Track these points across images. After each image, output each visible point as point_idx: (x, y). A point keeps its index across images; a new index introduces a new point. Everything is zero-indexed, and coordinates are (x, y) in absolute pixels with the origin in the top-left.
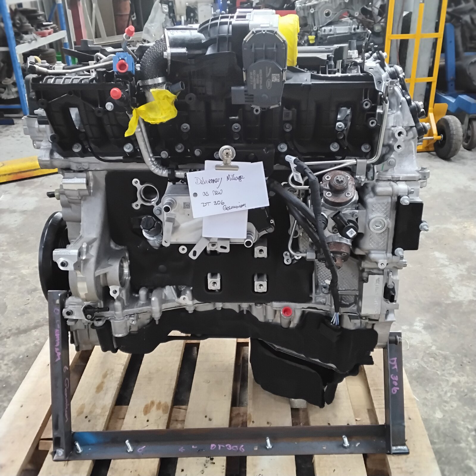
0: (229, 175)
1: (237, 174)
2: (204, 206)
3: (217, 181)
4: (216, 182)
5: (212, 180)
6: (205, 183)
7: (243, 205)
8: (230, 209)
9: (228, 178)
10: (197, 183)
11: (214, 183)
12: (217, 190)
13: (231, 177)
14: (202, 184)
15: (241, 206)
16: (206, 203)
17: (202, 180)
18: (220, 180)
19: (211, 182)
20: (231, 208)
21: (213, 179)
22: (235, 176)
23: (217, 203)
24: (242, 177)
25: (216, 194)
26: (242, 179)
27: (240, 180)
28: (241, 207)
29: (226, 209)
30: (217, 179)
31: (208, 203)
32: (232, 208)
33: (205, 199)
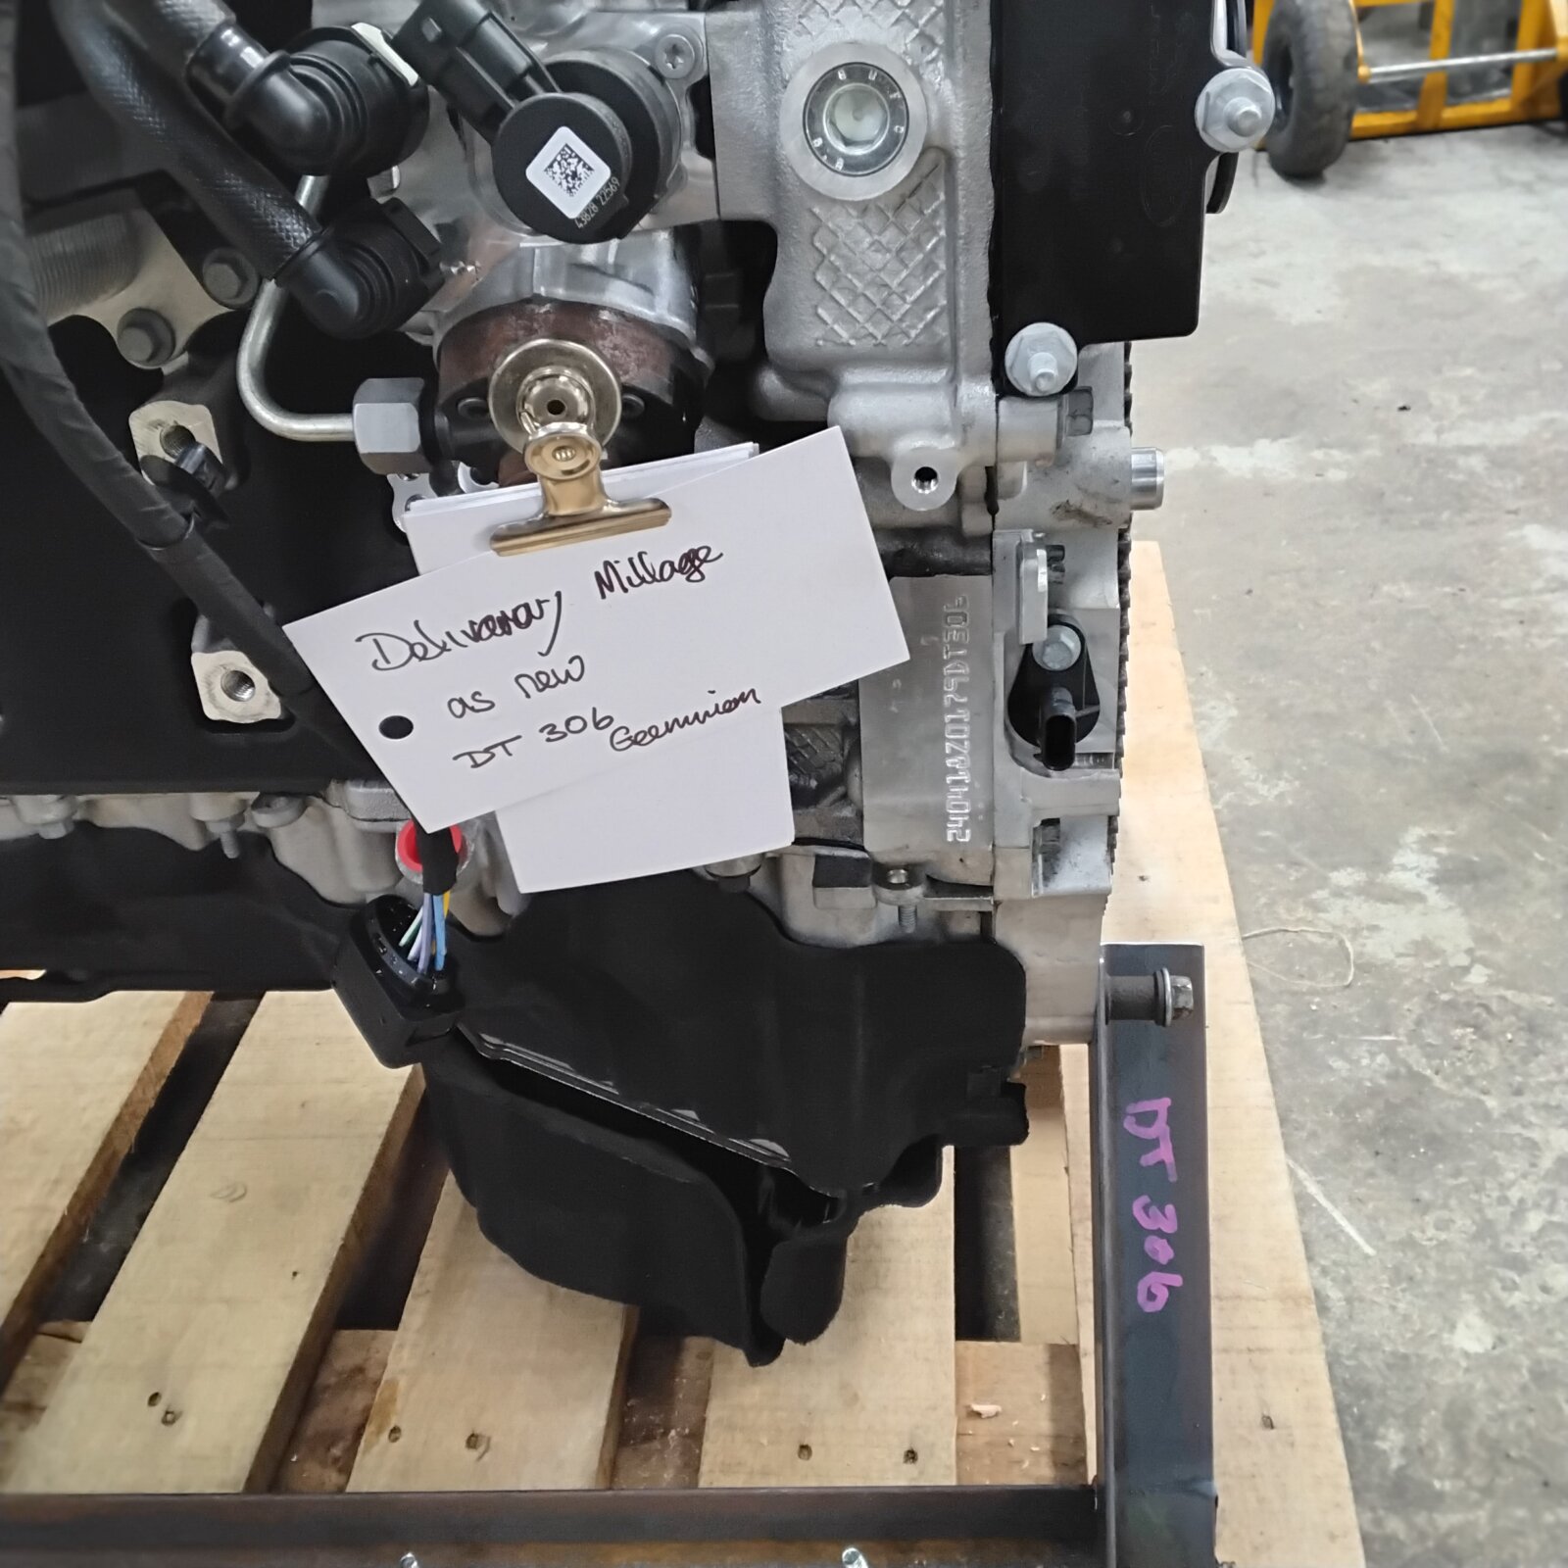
0: (607, 564)
1: (663, 545)
2: (476, 765)
3: (530, 617)
4: (528, 624)
5: (489, 618)
6: (444, 649)
7: (743, 698)
8: (657, 736)
9: (604, 584)
10: (382, 664)
11: (509, 633)
12: (545, 664)
13: (625, 570)
14: (423, 658)
15: (731, 705)
16: (487, 750)
17: (416, 637)
18: (550, 609)
19: (485, 633)
20: (662, 730)
21: (496, 614)
22: (653, 561)
23: (561, 728)
24: (702, 554)
25: (547, 686)
26: (704, 568)
27: (696, 576)
28: (730, 710)
29: (635, 742)
30: (527, 606)
31: (503, 744)
32: (669, 729)
33: (478, 731)
